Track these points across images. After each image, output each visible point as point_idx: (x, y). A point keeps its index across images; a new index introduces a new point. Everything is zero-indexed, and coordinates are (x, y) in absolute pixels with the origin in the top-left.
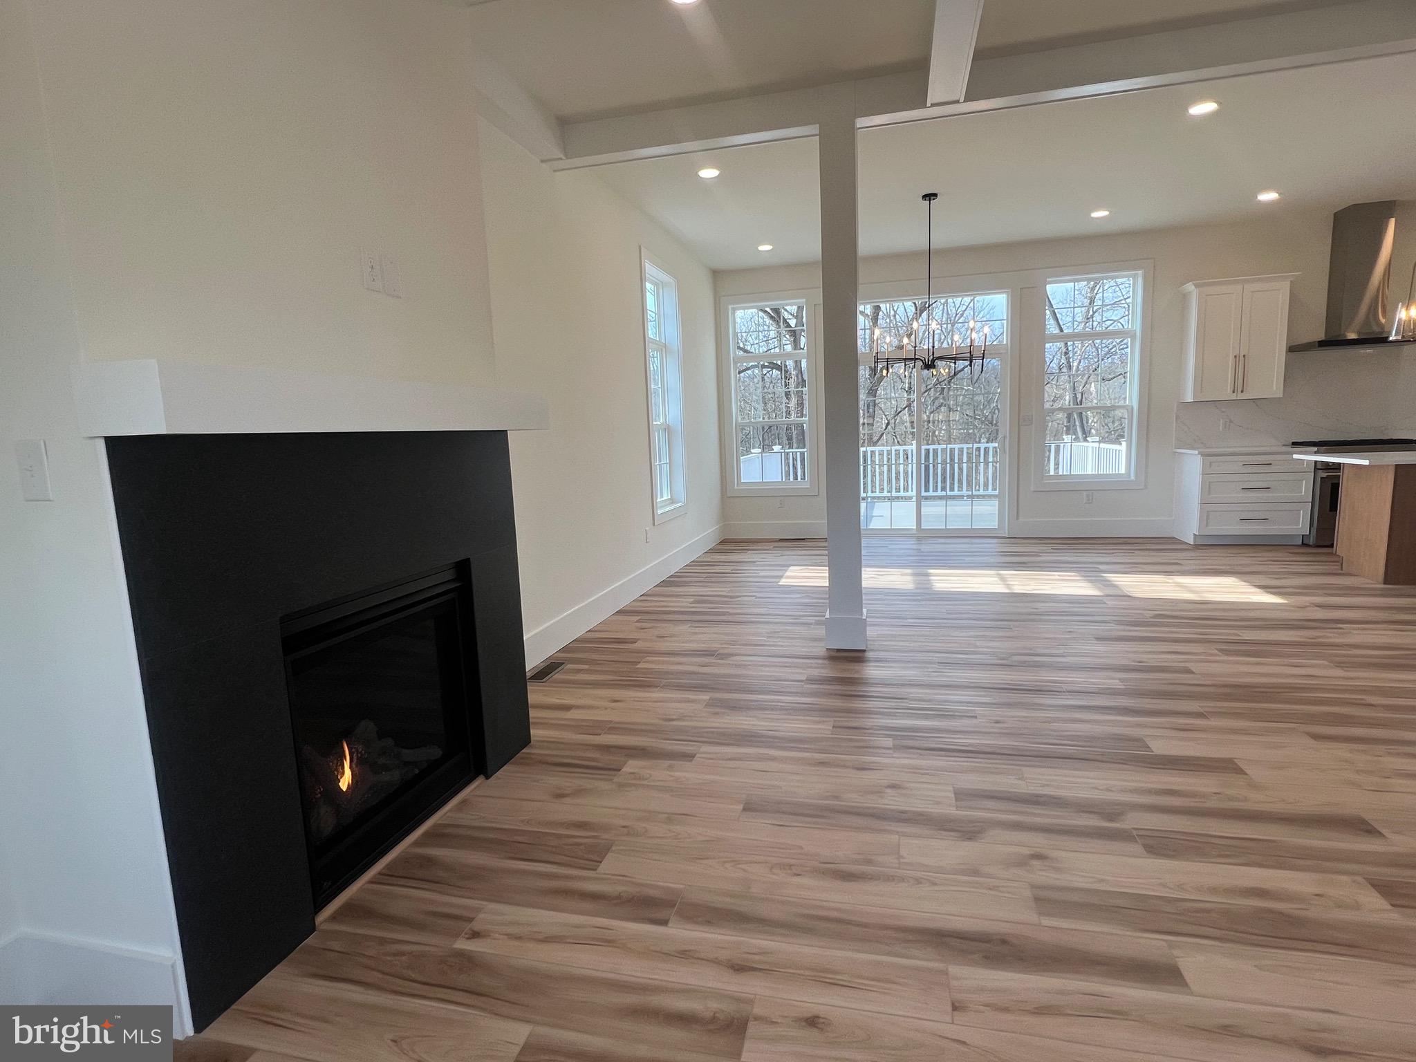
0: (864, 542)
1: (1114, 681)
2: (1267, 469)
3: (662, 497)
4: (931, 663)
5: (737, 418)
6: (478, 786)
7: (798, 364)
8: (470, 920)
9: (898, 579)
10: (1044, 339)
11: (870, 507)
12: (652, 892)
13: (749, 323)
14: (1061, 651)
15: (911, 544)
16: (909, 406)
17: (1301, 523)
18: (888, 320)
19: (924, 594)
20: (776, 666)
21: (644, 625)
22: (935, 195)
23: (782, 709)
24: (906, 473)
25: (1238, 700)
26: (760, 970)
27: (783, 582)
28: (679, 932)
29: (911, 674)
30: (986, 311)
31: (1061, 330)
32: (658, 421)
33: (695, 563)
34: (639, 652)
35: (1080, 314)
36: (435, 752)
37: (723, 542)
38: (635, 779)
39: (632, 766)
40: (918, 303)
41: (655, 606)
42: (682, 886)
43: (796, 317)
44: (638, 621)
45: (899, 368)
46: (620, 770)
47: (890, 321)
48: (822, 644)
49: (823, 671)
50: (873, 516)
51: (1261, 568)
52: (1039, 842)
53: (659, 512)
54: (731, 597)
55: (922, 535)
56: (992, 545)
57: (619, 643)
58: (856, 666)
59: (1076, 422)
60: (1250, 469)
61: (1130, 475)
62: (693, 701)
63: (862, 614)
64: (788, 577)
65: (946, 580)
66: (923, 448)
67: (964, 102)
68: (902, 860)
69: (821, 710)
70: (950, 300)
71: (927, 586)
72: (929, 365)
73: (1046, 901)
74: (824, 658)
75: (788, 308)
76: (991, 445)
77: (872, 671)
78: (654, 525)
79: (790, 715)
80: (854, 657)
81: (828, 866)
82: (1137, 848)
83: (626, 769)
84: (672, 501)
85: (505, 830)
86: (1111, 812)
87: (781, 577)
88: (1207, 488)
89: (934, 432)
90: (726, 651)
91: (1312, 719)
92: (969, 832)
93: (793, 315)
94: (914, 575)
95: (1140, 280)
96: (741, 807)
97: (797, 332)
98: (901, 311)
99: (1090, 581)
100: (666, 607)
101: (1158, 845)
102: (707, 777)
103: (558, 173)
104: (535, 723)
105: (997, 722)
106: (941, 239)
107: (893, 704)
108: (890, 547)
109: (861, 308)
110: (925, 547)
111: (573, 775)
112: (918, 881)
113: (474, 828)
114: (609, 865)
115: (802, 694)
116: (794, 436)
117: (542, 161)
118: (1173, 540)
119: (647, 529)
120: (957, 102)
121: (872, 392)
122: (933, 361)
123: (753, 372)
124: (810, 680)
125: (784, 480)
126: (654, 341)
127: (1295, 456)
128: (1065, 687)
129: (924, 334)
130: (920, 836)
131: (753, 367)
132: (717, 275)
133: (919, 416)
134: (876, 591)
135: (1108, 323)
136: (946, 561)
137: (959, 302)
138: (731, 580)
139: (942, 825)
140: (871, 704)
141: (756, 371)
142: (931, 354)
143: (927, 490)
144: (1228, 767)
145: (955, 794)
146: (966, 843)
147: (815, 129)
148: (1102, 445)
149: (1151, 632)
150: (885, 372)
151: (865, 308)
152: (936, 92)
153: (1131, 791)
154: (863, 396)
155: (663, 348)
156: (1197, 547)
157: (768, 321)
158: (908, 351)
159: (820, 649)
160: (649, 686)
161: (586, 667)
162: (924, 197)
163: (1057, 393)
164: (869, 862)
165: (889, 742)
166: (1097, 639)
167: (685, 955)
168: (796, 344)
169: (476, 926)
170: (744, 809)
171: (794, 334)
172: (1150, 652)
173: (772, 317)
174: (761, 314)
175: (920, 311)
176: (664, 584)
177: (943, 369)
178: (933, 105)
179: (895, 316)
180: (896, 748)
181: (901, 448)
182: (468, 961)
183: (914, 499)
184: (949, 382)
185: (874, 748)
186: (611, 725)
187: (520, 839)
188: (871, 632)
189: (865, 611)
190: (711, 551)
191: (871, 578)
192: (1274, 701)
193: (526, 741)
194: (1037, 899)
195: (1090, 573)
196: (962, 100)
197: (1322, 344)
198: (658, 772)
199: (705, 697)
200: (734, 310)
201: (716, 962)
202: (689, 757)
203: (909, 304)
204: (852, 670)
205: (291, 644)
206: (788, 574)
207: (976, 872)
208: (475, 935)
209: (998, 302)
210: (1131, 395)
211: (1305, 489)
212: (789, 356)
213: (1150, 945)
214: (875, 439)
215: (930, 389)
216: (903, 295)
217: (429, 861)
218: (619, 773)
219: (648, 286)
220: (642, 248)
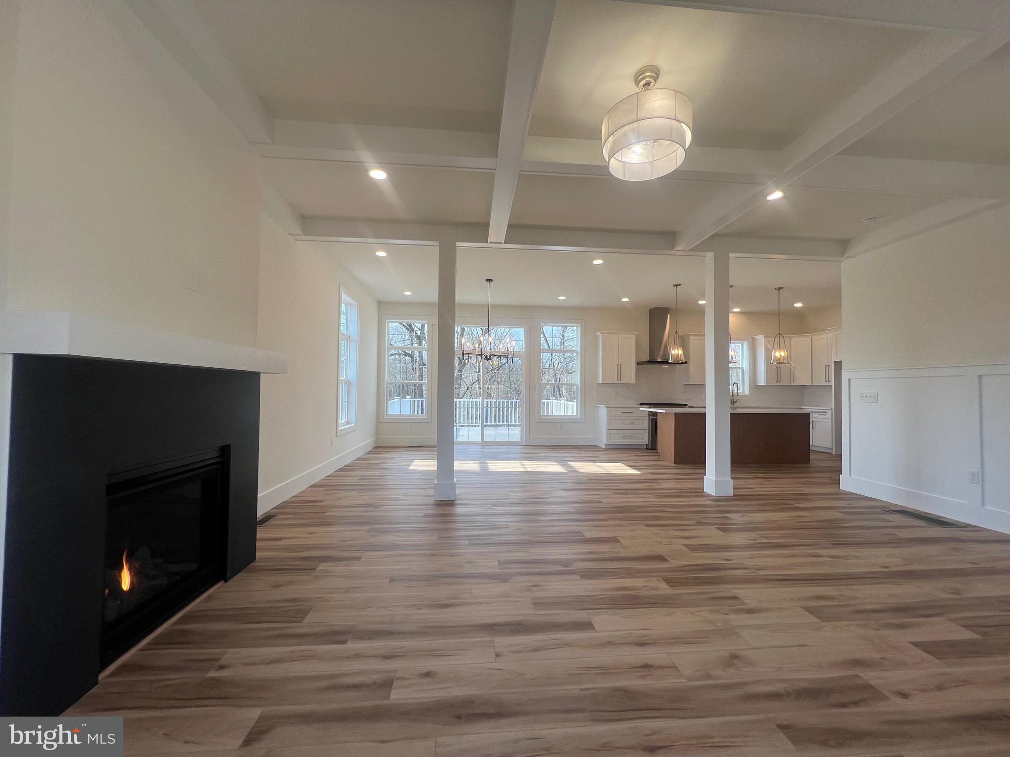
0: (455, 447)
1: (569, 508)
2: (630, 414)
3: (342, 420)
4: (488, 504)
5: (388, 380)
6: (219, 587)
7: (420, 353)
8: (218, 660)
9: (472, 466)
10: (540, 351)
11: (458, 430)
12: (336, 628)
13: (394, 331)
14: (548, 496)
15: (479, 449)
16: (478, 380)
17: (645, 439)
18: (468, 336)
19: (485, 472)
20: (407, 510)
21: (328, 492)
22: (492, 280)
23: (410, 531)
24: (476, 416)
25: (620, 513)
26: (400, 656)
27: (411, 468)
28: (354, 646)
29: (479, 510)
30: (516, 336)
31: (550, 348)
32: (343, 378)
33: (358, 459)
34: (325, 507)
35: (558, 341)
36: (192, 566)
37: (376, 448)
38: (325, 572)
39: (322, 566)
40: (484, 329)
41: (335, 482)
42: (355, 623)
43: (421, 330)
44: (325, 490)
45: (474, 360)
46: (315, 569)
47: (470, 337)
48: (432, 498)
49: (432, 511)
50: (459, 435)
51: (631, 458)
52: (536, 579)
53: (340, 428)
54: (382, 476)
55: (484, 444)
56: (518, 449)
57: (312, 502)
58: (448, 508)
59: (557, 391)
60: (625, 414)
61: (578, 416)
62: (360, 530)
63: (454, 480)
64: (413, 466)
65: (496, 466)
66: (485, 400)
67: (504, 243)
68: (473, 595)
69: (430, 530)
70: (499, 329)
71: (487, 468)
72: (488, 358)
73: (538, 604)
74: (433, 505)
75: (416, 324)
76: (518, 401)
77: (459, 510)
78: (337, 436)
79: (415, 533)
80: (450, 503)
81: (435, 602)
82: (577, 577)
83: (319, 568)
84: (348, 423)
85: (242, 608)
86: (566, 563)
87: (409, 465)
88: (609, 423)
89: (491, 394)
90: (378, 504)
91: (646, 518)
92: (503, 578)
93: (419, 329)
94: (480, 463)
95: (579, 328)
96: (388, 580)
97: (421, 337)
98: (475, 332)
99: (562, 465)
100: (343, 482)
101: (587, 575)
102: (370, 567)
103: (297, 242)
104: (259, 549)
105: (518, 529)
106: (495, 299)
107: (469, 524)
108: (468, 450)
109: (456, 328)
110: (485, 450)
111: (285, 574)
112: (480, 603)
113: (220, 610)
114: (309, 619)
115: (422, 523)
116: (418, 392)
117: (290, 234)
118: (596, 446)
119: (333, 438)
120: (501, 243)
121: (460, 371)
122: (490, 356)
123: (395, 357)
124: (426, 516)
125: (412, 414)
126: (344, 335)
127: (640, 409)
128: (549, 512)
129: (486, 345)
130: (480, 584)
131: (395, 354)
132: (380, 303)
133: (483, 385)
134: (460, 472)
135: (570, 347)
136: (496, 457)
137: (502, 330)
138: (383, 467)
139: (492, 577)
140: (458, 525)
141: (397, 356)
142: (489, 352)
143: (487, 422)
144: (614, 540)
145: (499, 563)
146: (503, 584)
147: (437, 243)
148: (566, 402)
149: (587, 486)
150: (467, 361)
151: (457, 329)
152: (492, 237)
153: (574, 554)
154: (456, 373)
155: (349, 338)
156: (606, 449)
157: (405, 330)
158: (478, 351)
159: (431, 501)
160: (333, 524)
161: (292, 516)
162: (486, 280)
163: (547, 378)
164: (456, 598)
165: (467, 542)
166: (563, 490)
167: (358, 656)
168: (420, 344)
169: (222, 662)
170: (390, 581)
171: (418, 337)
172: (586, 495)
173: (407, 329)
174: (401, 326)
175: (484, 333)
176: (340, 470)
177: (495, 361)
178: (490, 243)
179: (472, 334)
180: (470, 545)
181: (475, 400)
182: (218, 682)
183: (480, 427)
184: (498, 370)
185: (457, 546)
186: (309, 546)
187: (250, 612)
188: (458, 491)
189: (455, 479)
190: (369, 453)
191: (458, 465)
192: (632, 513)
193: (253, 558)
194: (534, 604)
195: (562, 462)
196: (503, 243)
197: (648, 362)
198: (339, 568)
199: (367, 528)
200: (389, 322)
201: (375, 656)
202: (358, 559)
203: (479, 329)
204: (448, 510)
205: (111, 489)
206: (413, 464)
207: (507, 596)
208: (222, 667)
209: (520, 332)
210: (577, 379)
211: (646, 424)
212: (415, 348)
213: (581, 616)
214: (461, 396)
215: (489, 372)
216: (476, 324)
217: (185, 632)
218: (315, 571)
219: (343, 306)
220: (341, 286)
